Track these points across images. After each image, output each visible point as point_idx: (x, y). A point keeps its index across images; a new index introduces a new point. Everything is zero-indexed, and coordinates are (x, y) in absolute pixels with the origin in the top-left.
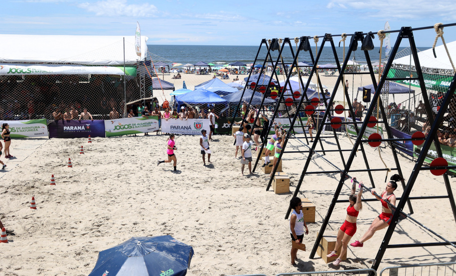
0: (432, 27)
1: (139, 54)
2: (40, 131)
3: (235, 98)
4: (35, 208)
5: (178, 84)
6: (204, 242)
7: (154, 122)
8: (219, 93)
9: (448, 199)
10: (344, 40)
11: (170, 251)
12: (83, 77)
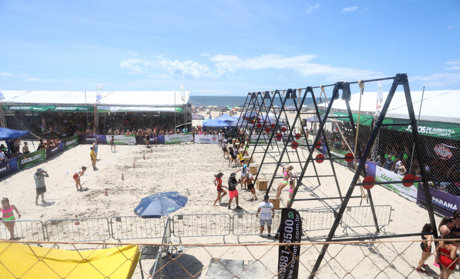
0: (319, 87)
1: (184, 100)
2: (132, 140)
3: (234, 125)
4: (123, 180)
5: (207, 117)
6: (207, 199)
7: (191, 136)
8: (227, 121)
9: (333, 177)
10: (284, 93)
11: (174, 199)
12: (155, 113)
